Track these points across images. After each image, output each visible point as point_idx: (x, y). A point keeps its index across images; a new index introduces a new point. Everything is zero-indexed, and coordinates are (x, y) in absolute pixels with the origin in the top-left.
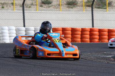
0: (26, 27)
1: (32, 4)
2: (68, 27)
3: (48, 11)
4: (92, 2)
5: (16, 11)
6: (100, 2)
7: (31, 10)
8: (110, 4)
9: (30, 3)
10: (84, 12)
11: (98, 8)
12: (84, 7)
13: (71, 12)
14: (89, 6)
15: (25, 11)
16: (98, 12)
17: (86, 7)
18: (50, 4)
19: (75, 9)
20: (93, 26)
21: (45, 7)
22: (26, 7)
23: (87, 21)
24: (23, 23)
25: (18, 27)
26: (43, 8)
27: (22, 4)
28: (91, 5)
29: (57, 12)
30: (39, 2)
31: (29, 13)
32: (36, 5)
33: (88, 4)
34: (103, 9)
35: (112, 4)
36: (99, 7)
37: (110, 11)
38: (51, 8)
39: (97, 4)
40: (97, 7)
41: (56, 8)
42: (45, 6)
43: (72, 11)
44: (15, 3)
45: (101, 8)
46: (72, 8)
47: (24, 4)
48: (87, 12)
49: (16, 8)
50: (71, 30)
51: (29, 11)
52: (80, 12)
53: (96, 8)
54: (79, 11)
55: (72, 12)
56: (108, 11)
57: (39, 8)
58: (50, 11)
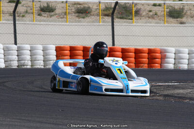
0: (18, 45)
1: (27, 12)
2: (79, 46)
3: (50, 22)
4: (112, 10)
5: (4, 22)
6: (123, 9)
7: (25, 21)
8: (137, 13)
9: (23, 11)
10: (101, 23)
11: (121, 18)
12: (101, 17)
13: (82, 24)
14: (107, 15)
15: (17, 22)
16: (121, 24)
17: (104, 17)
18: (53, 12)
19: (87, 19)
20: (113, 44)
21: (45, 17)
22: (18, 16)
23: (105, 36)
24: (13, 39)
25: (8, 44)
26: (42, 18)
27: (12, 12)
28: (111, 14)
29: (63, 23)
30: (37, 9)
31: (23, 25)
32: (32, 13)
33: (106, 13)
34: (127, 20)
35: (141, 12)
36: (121, 16)
37: (138, 22)
38: (54, 18)
39: (119, 13)
40: (119, 16)
41: (61, 18)
42: (46, 15)
43: (84, 22)
44: (3, 11)
45: (125, 19)
46: (84, 18)
47: (16, 12)
48: (105, 24)
49: (3, 17)
50: (82, 49)
51: (22, 22)
52: (95, 24)
53: (117, 17)
54: (93, 22)
55: (84, 24)
56: (135, 22)
57: (36, 18)
58: (52, 21)
